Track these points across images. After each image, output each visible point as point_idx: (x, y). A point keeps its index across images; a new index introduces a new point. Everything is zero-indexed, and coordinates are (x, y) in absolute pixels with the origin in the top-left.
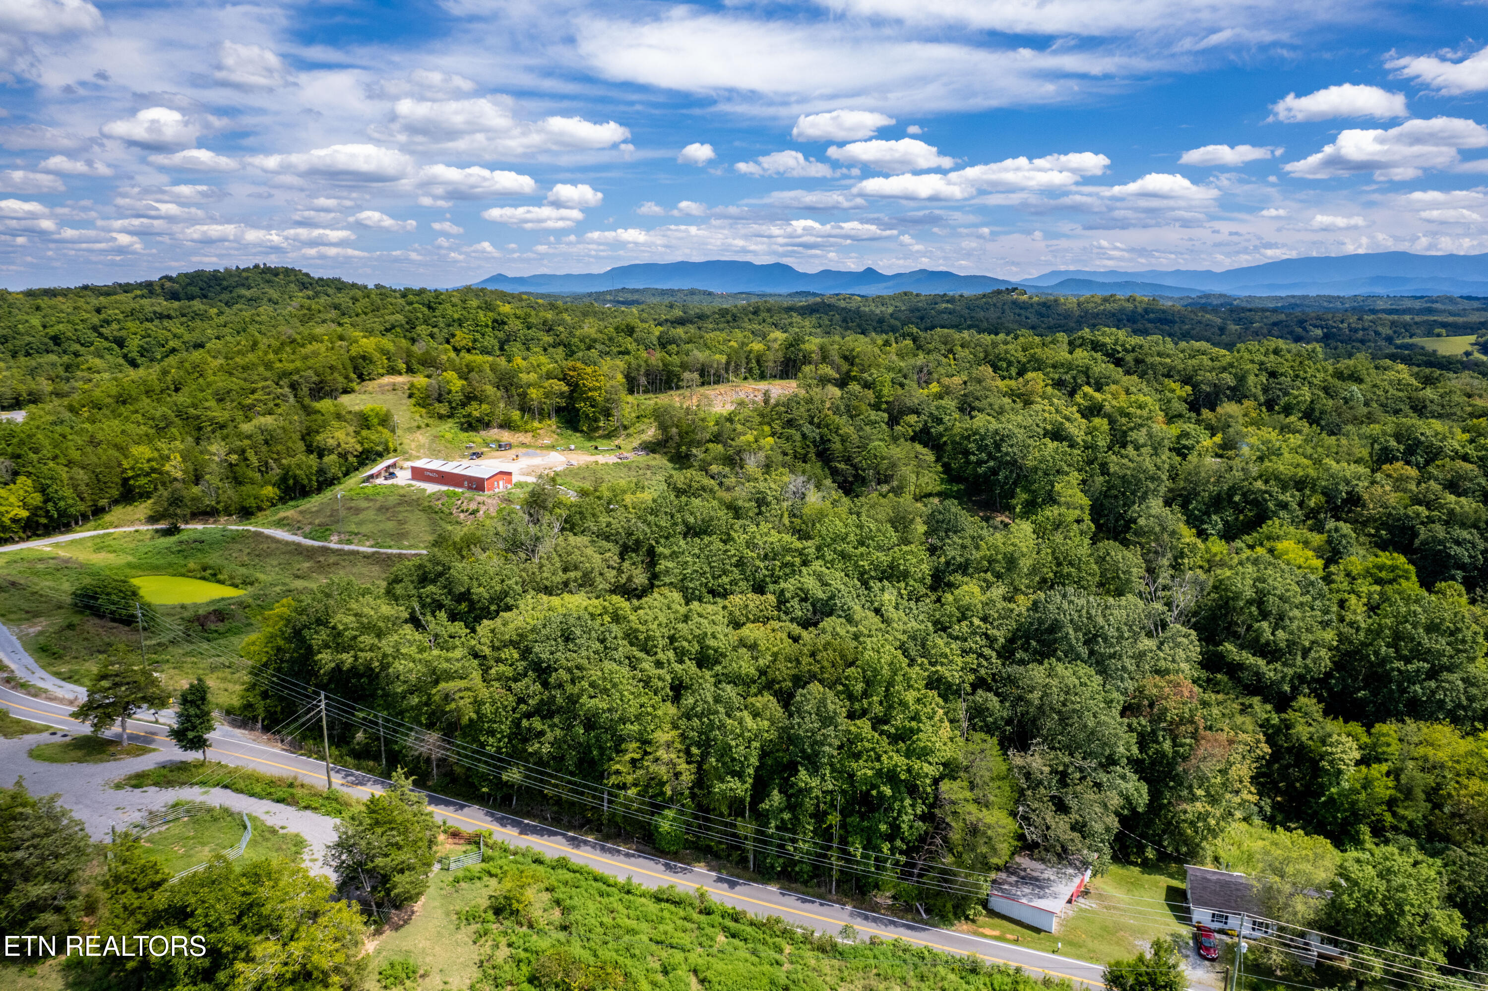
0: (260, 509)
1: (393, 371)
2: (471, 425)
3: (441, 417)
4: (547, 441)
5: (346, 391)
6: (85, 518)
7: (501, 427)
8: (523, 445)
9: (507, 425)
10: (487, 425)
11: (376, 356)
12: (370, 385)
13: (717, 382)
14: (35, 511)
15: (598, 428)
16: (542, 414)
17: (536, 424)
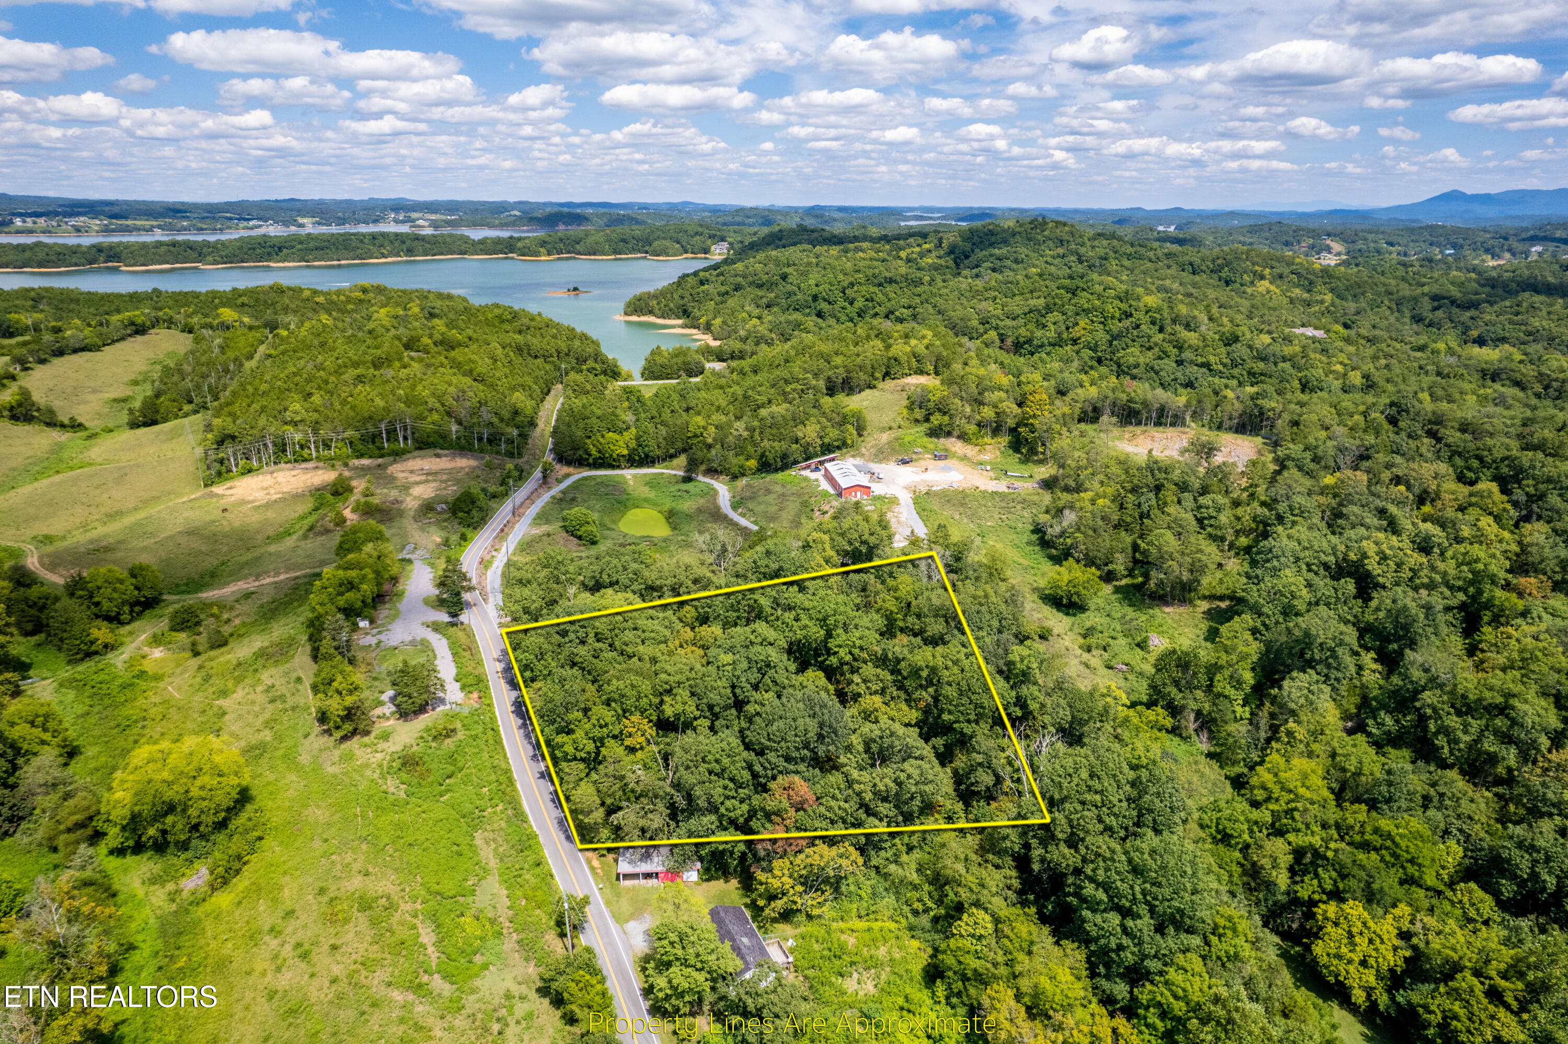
0: (743, 475)
1: (920, 372)
2: (934, 433)
3: (917, 421)
4: (986, 457)
5: (870, 387)
6: (664, 460)
7: (959, 437)
8: (965, 458)
9: (963, 437)
10: (949, 434)
11: (904, 359)
12: (889, 384)
13: (1173, 425)
14: (633, 452)
15: (1036, 453)
16: (996, 431)
17: (988, 440)
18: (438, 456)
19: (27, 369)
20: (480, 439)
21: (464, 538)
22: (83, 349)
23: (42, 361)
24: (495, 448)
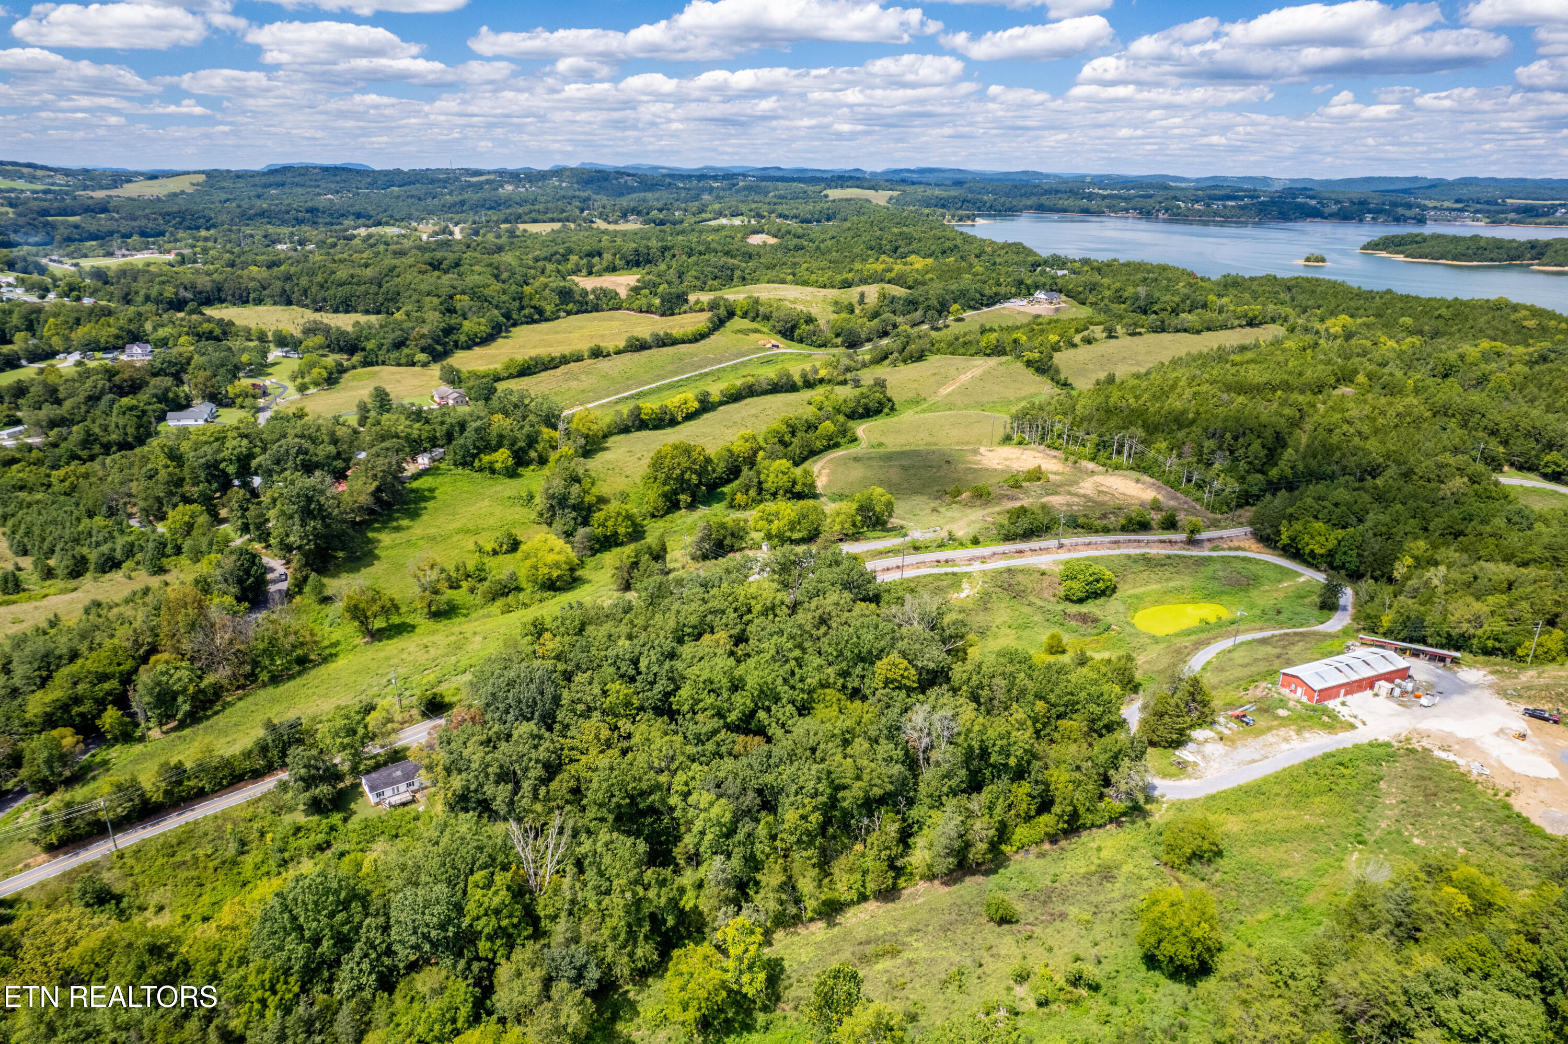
18: (1138, 481)
19: (1110, 337)
20: (1189, 481)
21: (976, 542)
22: (1185, 331)
23: (1133, 334)
24: (1199, 494)
